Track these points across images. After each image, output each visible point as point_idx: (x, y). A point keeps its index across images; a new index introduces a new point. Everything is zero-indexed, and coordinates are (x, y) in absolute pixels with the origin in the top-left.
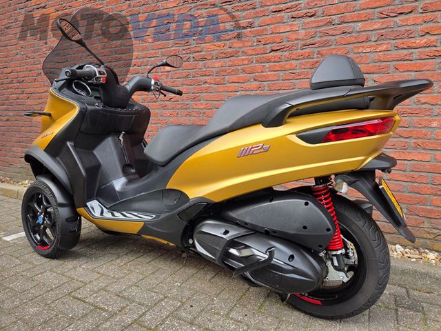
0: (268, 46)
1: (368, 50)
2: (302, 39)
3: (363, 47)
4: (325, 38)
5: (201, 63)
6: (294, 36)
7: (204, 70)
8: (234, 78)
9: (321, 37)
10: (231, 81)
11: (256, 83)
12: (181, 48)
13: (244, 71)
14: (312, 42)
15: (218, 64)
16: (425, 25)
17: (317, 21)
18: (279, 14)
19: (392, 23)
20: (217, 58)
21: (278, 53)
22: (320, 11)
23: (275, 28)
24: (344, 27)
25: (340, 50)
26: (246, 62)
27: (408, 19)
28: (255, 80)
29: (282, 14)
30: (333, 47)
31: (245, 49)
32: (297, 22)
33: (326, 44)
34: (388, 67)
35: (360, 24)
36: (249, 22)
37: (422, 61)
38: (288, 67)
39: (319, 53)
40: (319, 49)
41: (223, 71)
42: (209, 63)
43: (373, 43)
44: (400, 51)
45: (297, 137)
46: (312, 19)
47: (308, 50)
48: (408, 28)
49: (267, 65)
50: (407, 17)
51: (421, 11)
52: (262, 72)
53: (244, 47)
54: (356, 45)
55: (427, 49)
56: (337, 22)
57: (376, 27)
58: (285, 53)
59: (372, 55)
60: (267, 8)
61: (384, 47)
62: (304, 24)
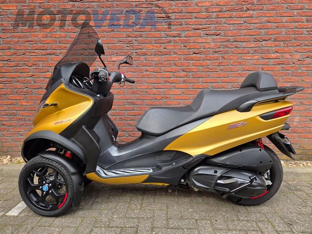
0: (192, 50)
1: (249, 58)
2: (213, 48)
3: (246, 56)
4: (226, 49)
5: (143, 57)
6: (207, 46)
7: (145, 62)
8: (169, 69)
9: (223, 48)
10: (166, 70)
11: (184, 73)
12: (125, 45)
13: (175, 64)
14: (219, 50)
15: (156, 58)
16: (275, 48)
17: (221, 39)
18: (198, 31)
19: (260, 45)
20: (155, 55)
21: (198, 55)
22: (222, 34)
23: (196, 39)
24: (236, 44)
25: (234, 56)
26: (177, 59)
27: (267, 44)
28: (183, 71)
29: (200, 31)
30: (230, 55)
31: (176, 51)
32: (209, 37)
33: (226, 52)
34: (258, 68)
35: (244, 43)
36: (178, 34)
37: (274, 66)
38: (204, 64)
39: (223, 57)
40: (223, 55)
41: (160, 63)
42: (149, 57)
43: (251, 55)
44: (264, 60)
45: (260, 117)
46: (218, 37)
47: (216, 55)
48: (268, 48)
49: (191, 62)
50: (267, 42)
51: (273, 40)
52: (188, 66)
53: (175, 49)
54: (242, 55)
55: (277, 60)
56: (232, 40)
57: (252, 46)
58: (203, 56)
59: (250, 61)
60: (190, 26)
61: (257, 57)
62: (213, 39)
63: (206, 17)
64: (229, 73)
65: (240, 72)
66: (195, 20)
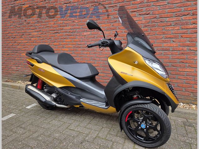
1: (171, 29)
2: (144, 24)
3: (169, 28)
4: (153, 24)
5: (100, 32)
6: (140, 22)
7: (102, 35)
9: (151, 23)
11: (124, 41)
13: (119, 36)
14: (148, 25)
16: (193, 20)
17: (150, 17)
19: (180, 19)
20: (107, 30)
22: (151, 13)
24: (161, 20)
25: (159, 28)
26: (120, 32)
27: (186, 17)
28: (124, 39)
29: (135, 13)
30: (156, 27)
32: (142, 16)
33: (154, 26)
34: (178, 36)
35: (168, 18)
37: (191, 34)
40: (151, 28)
41: (110, 35)
43: (172, 26)
44: (183, 30)
46: (148, 15)
47: (146, 28)
48: (186, 21)
50: (186, 16)
51: (192, 15)
53: (119, 26)
54: (166, 27)
55: (194, 30)
56: (158, 17)
57: (174, 20)
59: (172, 31)
60: (129, 10)
61: (177, 28)
62: (144, 17)
63: (140, 3)
64: (155, 40)
65: (163, 39)
66: (132, 6)
